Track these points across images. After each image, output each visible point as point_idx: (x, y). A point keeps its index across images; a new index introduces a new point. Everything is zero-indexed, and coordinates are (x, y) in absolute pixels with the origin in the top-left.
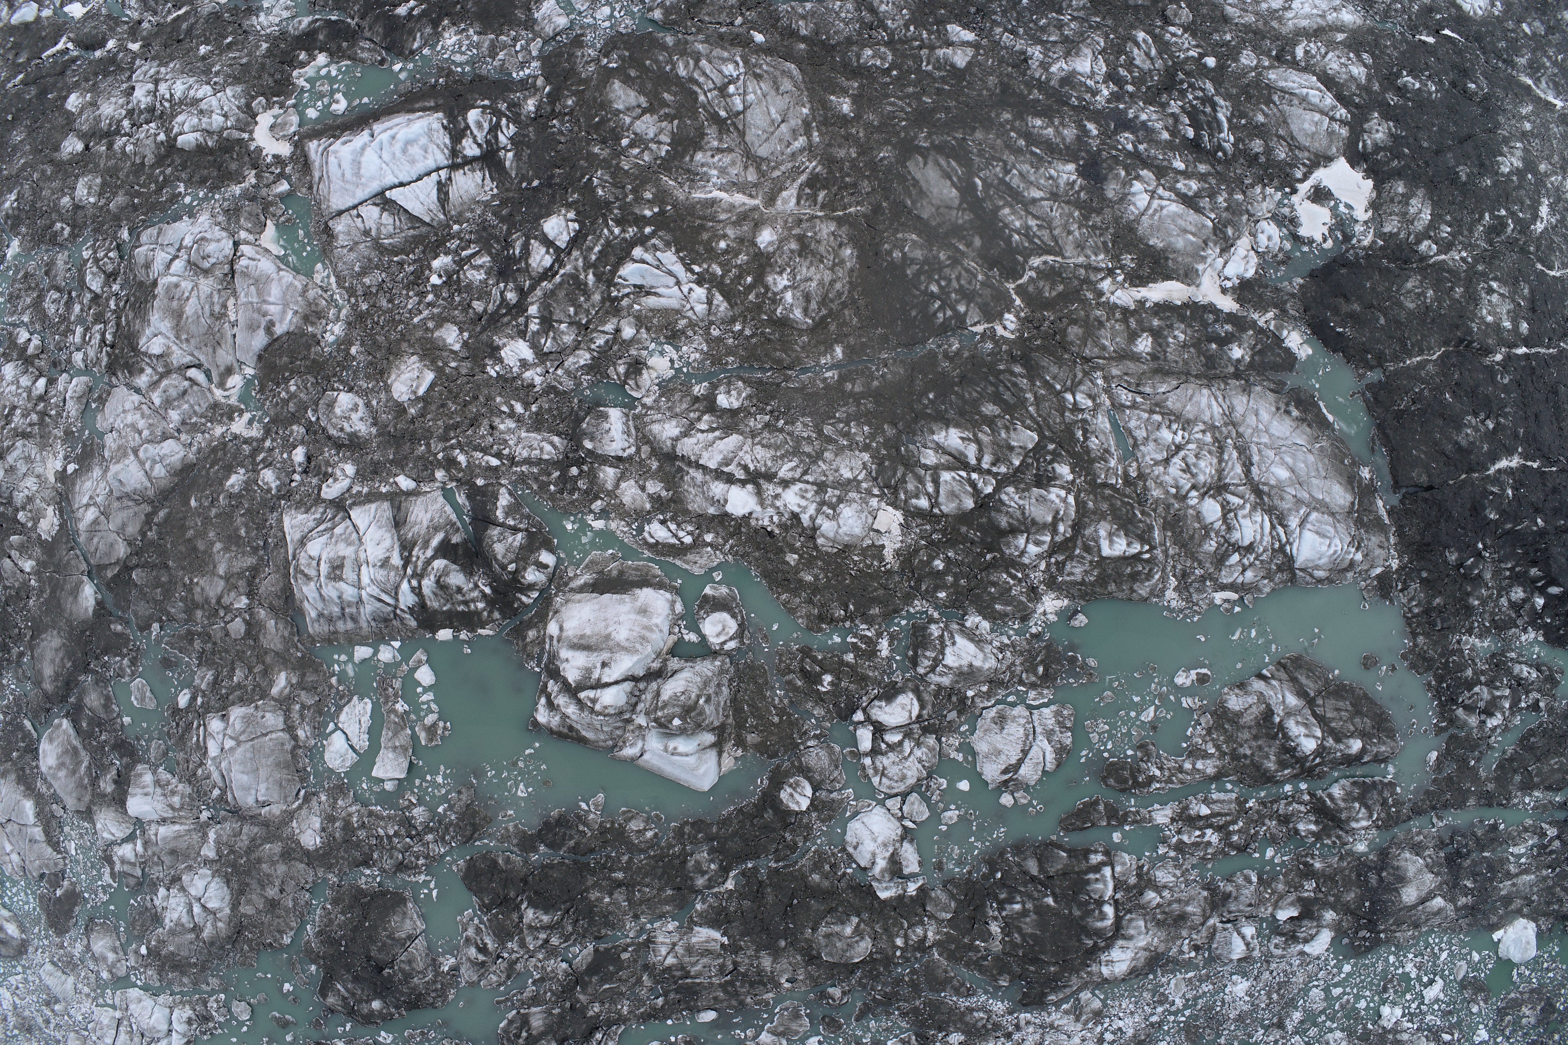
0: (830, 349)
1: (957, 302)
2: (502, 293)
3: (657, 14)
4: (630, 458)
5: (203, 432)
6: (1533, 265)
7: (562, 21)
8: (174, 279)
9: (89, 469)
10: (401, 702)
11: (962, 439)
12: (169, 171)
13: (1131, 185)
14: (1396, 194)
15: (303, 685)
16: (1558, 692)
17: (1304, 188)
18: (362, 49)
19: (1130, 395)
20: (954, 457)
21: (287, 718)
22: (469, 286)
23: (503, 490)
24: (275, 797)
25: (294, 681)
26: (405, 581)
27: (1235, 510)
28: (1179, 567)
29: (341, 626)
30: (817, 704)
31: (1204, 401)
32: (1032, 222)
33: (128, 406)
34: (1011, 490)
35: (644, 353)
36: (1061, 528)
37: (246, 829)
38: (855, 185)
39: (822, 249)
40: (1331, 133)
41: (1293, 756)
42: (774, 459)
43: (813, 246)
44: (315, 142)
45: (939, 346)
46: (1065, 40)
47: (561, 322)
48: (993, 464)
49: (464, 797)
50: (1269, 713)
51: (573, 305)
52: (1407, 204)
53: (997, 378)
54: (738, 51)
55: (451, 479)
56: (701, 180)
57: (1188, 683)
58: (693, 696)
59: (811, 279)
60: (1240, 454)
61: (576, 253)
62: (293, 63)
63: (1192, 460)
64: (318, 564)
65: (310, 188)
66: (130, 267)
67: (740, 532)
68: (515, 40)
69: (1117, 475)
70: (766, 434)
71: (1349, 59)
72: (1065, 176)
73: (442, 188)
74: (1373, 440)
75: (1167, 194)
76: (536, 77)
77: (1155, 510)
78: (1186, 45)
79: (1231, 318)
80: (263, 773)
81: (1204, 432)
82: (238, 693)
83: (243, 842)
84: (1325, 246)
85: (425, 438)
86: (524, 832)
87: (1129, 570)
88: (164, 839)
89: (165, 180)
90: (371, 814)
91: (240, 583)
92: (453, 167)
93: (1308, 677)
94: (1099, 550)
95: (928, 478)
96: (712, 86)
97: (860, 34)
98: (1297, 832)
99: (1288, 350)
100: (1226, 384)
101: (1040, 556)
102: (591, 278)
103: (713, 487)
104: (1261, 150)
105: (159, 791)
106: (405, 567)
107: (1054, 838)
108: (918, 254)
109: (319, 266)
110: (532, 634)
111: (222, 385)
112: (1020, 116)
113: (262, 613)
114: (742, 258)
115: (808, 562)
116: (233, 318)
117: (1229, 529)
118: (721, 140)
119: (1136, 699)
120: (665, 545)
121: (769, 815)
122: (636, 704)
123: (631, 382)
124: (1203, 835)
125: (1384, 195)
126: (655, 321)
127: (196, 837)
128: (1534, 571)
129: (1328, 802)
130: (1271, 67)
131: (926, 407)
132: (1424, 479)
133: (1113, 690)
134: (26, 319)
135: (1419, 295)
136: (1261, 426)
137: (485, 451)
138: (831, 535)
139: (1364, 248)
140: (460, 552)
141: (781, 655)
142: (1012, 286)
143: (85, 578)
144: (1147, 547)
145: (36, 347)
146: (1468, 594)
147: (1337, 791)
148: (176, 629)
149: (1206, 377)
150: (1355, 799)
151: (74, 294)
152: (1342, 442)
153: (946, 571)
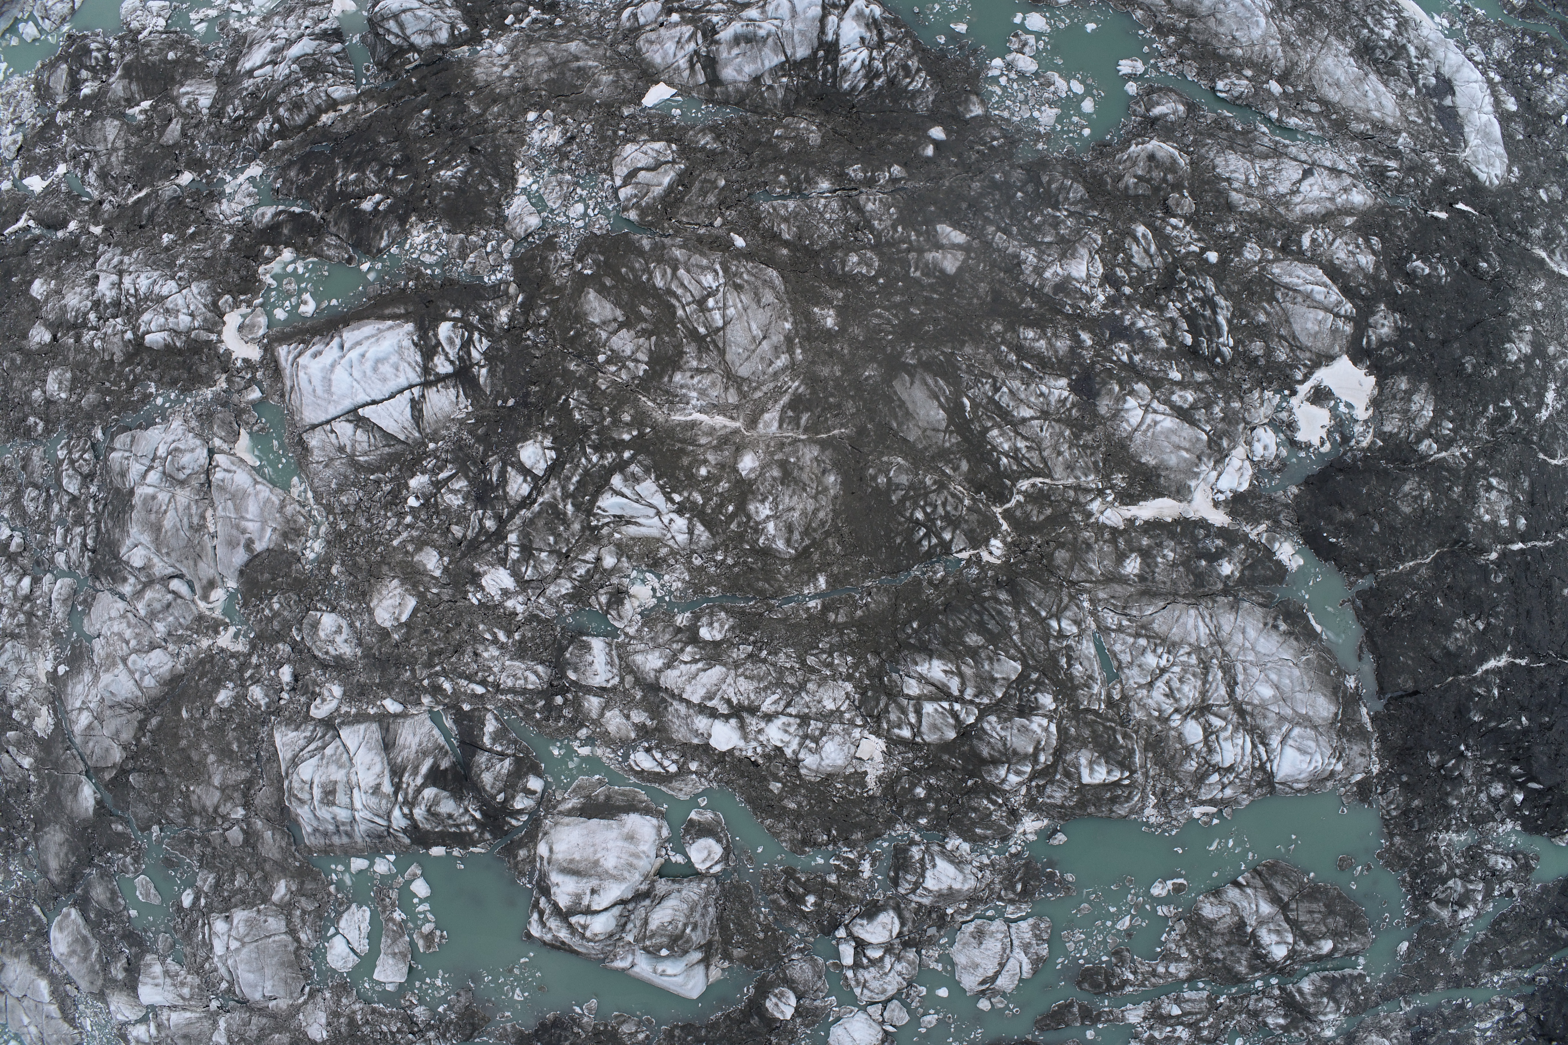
0: (813, 578)
1: (943, 529)
2: (480, 521)
3: (633, 215)
4: (614, 688)
5: (190, 644)
6: (1536, 456)
7: (534, 221)
8: (150, 491)
9: (79, 672)
10: (398, 911)
11: (945, 672)
12: (138, 369)
13: (1125, 401)
14: (1399, 390)
15: (301, 892)
16: (1532, 877)
17: (1304, 389)
18: (329, 245)
19: (1116, 618)
20: (937, 688)
21: (289, 922)
22: (448, 509)
23: (489, 716)
24: (282, 993)
25: (294, 888)
26: (397, 808)
27: (1217, 733)
28: (1159, 786)
29: (336, 840)
30: (800, 921)
31: (1191, 622)
32: (1021, 444)
33: (113, 613)
34: (993, 719)
35: (626, 581)
36: (1042, 758)
37: (254, 1020)
38: (839, 406)
39: (805, 477)
40: (1334, 331)
41: (1264, 962)
42: (757, 691)
43: (796, 473)
44: (285, 347)
45: (924, 573)
46: (1061, 240)
47: (541, 550)
48: (976, 696)
49: (463, 999)
50: (1241, 924)
51: (553, 534)
52: (1410, 400)
53: (982, 606)
54: (717, 256)
55: (438, 703)
56: (680, 402)
57: (1164, 893)
58: (680, 925)
59: (793, 509)
60: (1225, 673)
61: (553, 482)
62: (257, 258)
63: (1176, 684)
64: (311, 788)
65: (282, 396)
66: (107, 469)
67: (724, 761)
68: (486, 240)
69: (1099, 700)
70: (749, 665)
71: (1358, 246)
72: (1057, 392)
73: (416, 406)
74: (1360, 647)
75: (1161, 408)
76: (508, 283)
77: (1136, 732)
78: (1188, 239)
79: (1222, 532)
80: (268, 971)
81: (1189, 654)
82: (239, 897)
83: (252, 1031)
84: (1322, 450)
85: (410, 663)
86: (521, 1032)
87: (1108, 795)
88: (176, 1025)
89: (135, 378)
90: (374, 1011)
91: (235, 795)
92: (426, 384)
93: (1283, 883)
94: (1080, 777)
95: (911, 709)
96: (690, 299)
97: (845, 236)
98: (1265, 1024)
99: (1279, 563)
100: (1215, 602)
101: (1021, 784)
102: (570, 508)
103: (696, 721)
104: (1261, 352)
105: (169, 981)
106: (396, 793)
107: (1029, 1037)
108: (904, 479)
109: (295, 480)
110: (522, 853)
111: (205, 598)
112: (1011, 327)
113: (259, 824)
114: (724, 485)
115: (791, 790)
116: (212, 530)
117: (1210, 751)
118: (700, 359)
119: (1113, 910)
120: (649, 773)
121: (755, 1021)
122: (626, 924)
123: (613, 613)
124: (1174, 1031)
125: (1386, 391)
126: (636, 549)
127: (207, 1024)
128: (1515, 769)
129: (1298, 997)
130: (1276, 260)
131: (909, 636)
132: (1410, 685)
133: (1090, 902)
134: (6, 515)
135: (1415, 498)
136: (1247, 644)
137: (470, 678)
138: (814, 767)
139: (1363, 450)
140: (450, 777)
141: (766, 876)
142: (999, 510)
143: (83, 778)
144: (1127, 774)
145: (18, 545)
146: (1448, 794)
147: (1306, 986)
148: (175, 832)
149: (1194, 596)
150: (1324, 994)
151: (52, 492)
152: (1329, 651)
153: (928, 798)
